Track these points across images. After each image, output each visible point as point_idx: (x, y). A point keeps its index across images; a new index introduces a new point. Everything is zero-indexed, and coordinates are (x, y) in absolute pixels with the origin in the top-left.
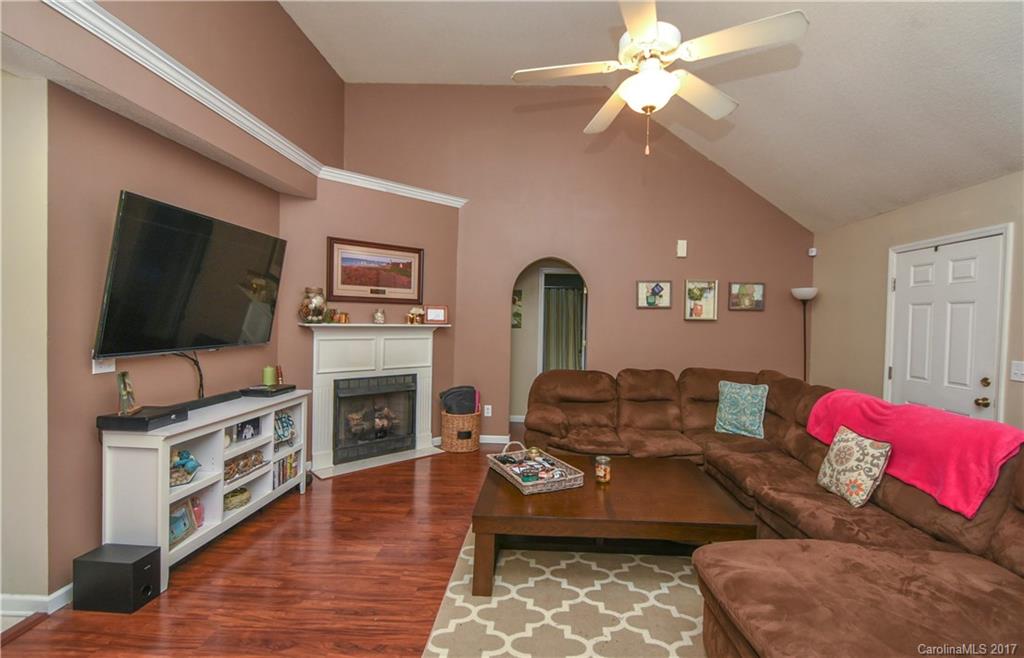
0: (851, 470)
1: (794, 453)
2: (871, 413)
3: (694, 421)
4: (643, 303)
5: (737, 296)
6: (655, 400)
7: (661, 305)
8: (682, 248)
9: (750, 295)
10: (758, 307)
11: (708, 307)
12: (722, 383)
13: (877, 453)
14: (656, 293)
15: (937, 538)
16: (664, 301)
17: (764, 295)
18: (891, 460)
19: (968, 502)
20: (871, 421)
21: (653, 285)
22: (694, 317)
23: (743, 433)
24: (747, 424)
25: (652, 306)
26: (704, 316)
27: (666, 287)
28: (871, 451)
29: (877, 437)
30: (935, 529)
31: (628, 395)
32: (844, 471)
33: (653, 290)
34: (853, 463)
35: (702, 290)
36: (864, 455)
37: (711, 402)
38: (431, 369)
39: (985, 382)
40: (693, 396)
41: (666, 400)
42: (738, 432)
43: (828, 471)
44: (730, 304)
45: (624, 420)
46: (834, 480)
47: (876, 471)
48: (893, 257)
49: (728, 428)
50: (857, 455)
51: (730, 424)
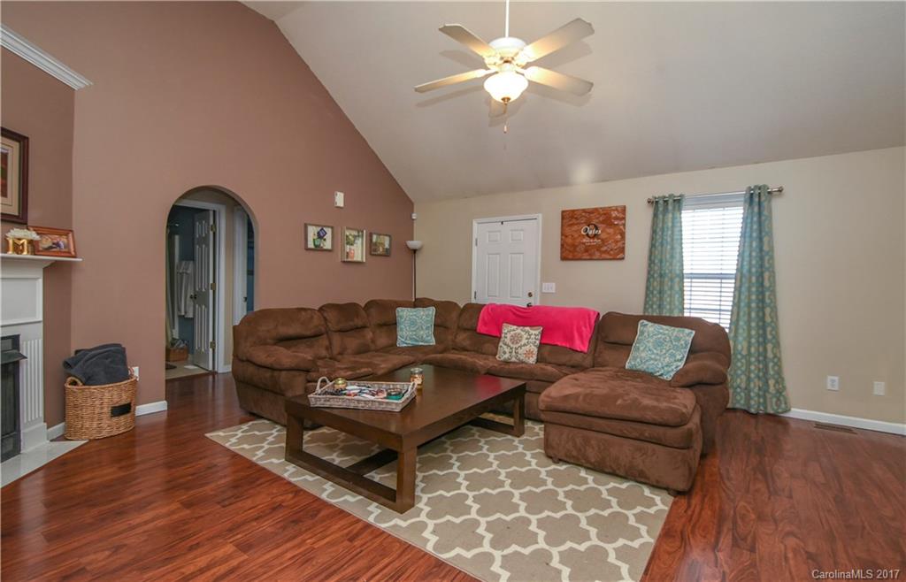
0: (525, 345)
1: (469, 348)
2: (518, 313)
3: (382, 341)
4: (311, 245)
5: (376, 244)
6: (357, 328)
7: (325, 248)
8: (340, 199)
9: (383, 244)
10: (387, 253)
11: (358, 251)
12: (399, 309)
13: (537, 332)
14: (321, 236)
15: (573, 367)
16: (327, 245)
17: (390, 245)
18: (543, 334)
19: (584, 346)
20: (523, 317)
21: (319, 229)
22: (349, 260)
23: (421, 344)
24: (425, 336)
25: (318, 248)
26: (355, 259)
27: (329, 231)
28: (534, 332)
29: (532, 325)
30: (571, 363)
31: (337, 328)
32: (520, 347)
33: (318, 233)
34: (524, 341)
35: (355, 237)
36: (530, 335)
37: (391, 325)
38: (41, 325)
39: (530, 295)
40: (379, 322)
41: (364, 327)
42: (417, 343)
43: (507, 350)
44: (372, 249)
45: (336, 350)
46: (514, 354)
47: (538, 342)
48: (475, 224)
49: (408, 342)
50: (525, 336)
51: (411, 339)
